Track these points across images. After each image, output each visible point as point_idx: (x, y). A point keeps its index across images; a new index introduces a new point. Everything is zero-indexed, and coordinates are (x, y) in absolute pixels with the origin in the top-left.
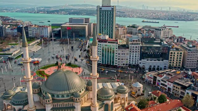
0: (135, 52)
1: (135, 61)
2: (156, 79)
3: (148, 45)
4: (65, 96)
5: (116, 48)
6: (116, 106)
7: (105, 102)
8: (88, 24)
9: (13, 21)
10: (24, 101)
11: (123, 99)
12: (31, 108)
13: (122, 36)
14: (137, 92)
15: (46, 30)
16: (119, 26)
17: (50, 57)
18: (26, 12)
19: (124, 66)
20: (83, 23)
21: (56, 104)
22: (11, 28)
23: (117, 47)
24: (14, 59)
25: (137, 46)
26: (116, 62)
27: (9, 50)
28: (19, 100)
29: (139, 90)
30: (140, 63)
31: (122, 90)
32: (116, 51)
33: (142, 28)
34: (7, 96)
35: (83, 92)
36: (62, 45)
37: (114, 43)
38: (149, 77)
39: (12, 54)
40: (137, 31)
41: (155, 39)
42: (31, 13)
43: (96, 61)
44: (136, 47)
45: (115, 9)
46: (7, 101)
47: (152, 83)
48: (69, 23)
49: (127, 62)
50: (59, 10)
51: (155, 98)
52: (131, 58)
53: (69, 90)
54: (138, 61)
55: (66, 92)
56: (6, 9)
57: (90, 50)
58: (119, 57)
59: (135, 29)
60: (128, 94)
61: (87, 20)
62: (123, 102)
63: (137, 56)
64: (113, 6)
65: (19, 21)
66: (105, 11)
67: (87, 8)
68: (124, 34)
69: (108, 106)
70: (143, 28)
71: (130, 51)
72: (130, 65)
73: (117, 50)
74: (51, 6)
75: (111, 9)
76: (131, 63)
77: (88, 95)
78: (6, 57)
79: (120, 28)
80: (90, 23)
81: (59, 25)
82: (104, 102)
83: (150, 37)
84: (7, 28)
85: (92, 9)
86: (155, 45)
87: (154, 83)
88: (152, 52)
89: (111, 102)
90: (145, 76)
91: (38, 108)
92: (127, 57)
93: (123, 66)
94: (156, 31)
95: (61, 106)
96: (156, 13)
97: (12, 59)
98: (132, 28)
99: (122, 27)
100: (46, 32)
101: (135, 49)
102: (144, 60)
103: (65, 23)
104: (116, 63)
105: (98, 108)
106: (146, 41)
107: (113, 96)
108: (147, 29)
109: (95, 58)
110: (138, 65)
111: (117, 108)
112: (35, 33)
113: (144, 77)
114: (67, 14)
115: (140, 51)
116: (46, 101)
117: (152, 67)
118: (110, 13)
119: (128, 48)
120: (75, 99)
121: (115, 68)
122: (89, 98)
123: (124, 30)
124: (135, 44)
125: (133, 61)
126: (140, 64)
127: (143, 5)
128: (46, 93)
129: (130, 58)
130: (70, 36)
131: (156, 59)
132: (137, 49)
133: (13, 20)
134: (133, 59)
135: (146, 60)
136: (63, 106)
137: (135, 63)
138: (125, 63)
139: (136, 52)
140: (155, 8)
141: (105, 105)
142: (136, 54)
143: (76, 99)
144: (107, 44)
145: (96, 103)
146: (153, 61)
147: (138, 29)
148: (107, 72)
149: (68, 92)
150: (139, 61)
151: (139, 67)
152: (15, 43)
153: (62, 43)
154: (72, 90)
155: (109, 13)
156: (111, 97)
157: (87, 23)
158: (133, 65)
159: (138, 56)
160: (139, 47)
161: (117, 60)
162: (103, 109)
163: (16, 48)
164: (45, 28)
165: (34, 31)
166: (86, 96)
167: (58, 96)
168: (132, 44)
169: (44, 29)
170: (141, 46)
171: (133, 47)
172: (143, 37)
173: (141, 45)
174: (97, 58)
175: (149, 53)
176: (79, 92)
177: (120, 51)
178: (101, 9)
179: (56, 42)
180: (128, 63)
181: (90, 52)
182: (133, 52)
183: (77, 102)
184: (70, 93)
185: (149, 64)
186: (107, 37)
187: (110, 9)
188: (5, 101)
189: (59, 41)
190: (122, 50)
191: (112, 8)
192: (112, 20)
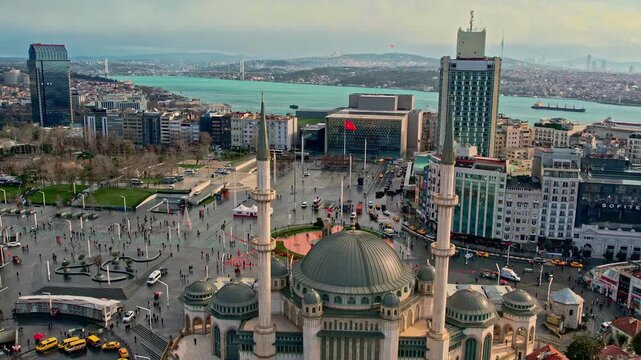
0: (559, 199)
1: (561, 228)
2: (629, 285)
3: (603, 181)
4: (358, 300)
5: (502, 186)
6: (497, 351)
7: (468, 332)
8: (408, 112)
9: (177, 103)
10: (243, 309)
11: (519, 333)
12: (263, 328)
13: (516, 152)
14: (563, 318)
15: (282, 129)
16: (507, 122)
17: (297, 206)
18: (213, 75)
19: (525, 241)
20: (393, 110)
21: (332, 320)
22: (183, 119)
23: (505, 183)
24: (196, 206)
25: (568, 180)
26: (500, 229)
27: (180, 179)
28: (231, 305)
29: (571, 313)
30: (577, 236)
31: (518, 304)
32: (500, 194)
33: (585, 131)
34: (196, 294)
35: (405, 296)
36: (328, 172)
37: (493, 169)
38: (604, 278)
39: (190, 190)
40: (568, 138)
41: (627, 163)
42: (227, 78)
43: (449, 207)
44: (565, 185)
45: (497, 69)
46: (195, 309)
47: (614, 297)
48: (347, 110)
49: (534, 230)
50: (313, 70)
51: (622, 340)
52: (548, 219)
53: (369, 285)
54: (569, 228)
55: (360, 290)
56: (157, 67)
57: (417, 189)
58: (509, 212)
59: (560, 132)
60: (535, 317)
61: (405, 103)
62: (519, 342)
63: (567, 213)
64: (493, 59)
65: (194, 103)
66: (467, 72)
67: (399, 64)
68: (525, 146)
69: (475, 345)
70: (588, 129)
71: (546, 198)
72: (542, 240)
73: (503, 190)
74: (285, 58)
75: (485, 68)
76: (547, 234)
77: (418, 306)
78: (175, 199)
79: (510, 128)
80: (414, 112)
81: (320, 116)
82: (465, 332)
83: (611, 156)
84: (171, 118)
85: (415, 67)
86: (626, 182)
87: (622, 296)
88: (616, 202)
89: (485, 333)
90: (592, 276)
91: (281, 328)
92: (535, 215)
93: (520, 241)
94: (633, 140)
95: (346, 328)
96: (633, 84)
97: (191, 205)
98: (552, 130)
99: (517, 124)
100: (282, 134)
101: (560, 189)
102: (589, 227)
103: (338, 110)
104: (498, 233)
105: (446, 344)
106: (597, 169)
107: (493, 316)
108: (603, 134)
109: (448, 200)
110: (568, 242)
111: (500, 355)
112: (251, 136)
113: (587, 278)
114: (336, 85)
115: (576, 198)
116: (307, 309)
117: (617, 250)
118: (483, 78)
119: (538, 186)
120: (386, 310)
121: (493, 245)
122: (422, 318)
123: (525, 135)
124: (561, 174)
125: (552, 228)
126: (574, 240)
127: (589, 57)
128: (305, 291)
129: (543, 219)
130: (353, 148)
131: (631, 226)
132: (569, 191)
133: (176, 98)
134: (553, 221)
135: (597, 226)
136: (351, 328)
137: (561, 235)
138: (528, 233)
139: (564, 199)
140: (631, 68)
141: (468, 341)
142: (563, 207)
143: (389, 312)
144: (472, 171)
145: (443, 330)
146: (620, 232)
147: (570, 133)
148: (468, 256)
149: (367, 291)
150: (574, 230)
151: (571, 248)
152: (194, 162)
153: (327, 168)
154: (378, 287)
155: (479, 78)
156: (486, 320)
157: (404, 109)
158: (554, 241)
159: (570, 214)
160: (573, 185)
161: (500, 221)
162: (459, 352)
163: (199, 175)
164: (280, 123)
165: (248, 129)
166: (413, 309)
167: (338, 300)
168: (552, 174)
169: (277, 124)
170: (580, 184)
171: (555, 184)
172: (588, 156)
173: (580, 179)
174: (453, 199)
175: (608, 204)
176: (395, 292)
177: (512, 196)
178: (454, 65)
179: (309, 165)
180: (537, 233)
181: (417, 197)
182: (555, 199)
183: (391, 320)
184: (372, 294)
185: (605, 240)
186: (472, 152)
187: (482, 66)
188: (191, 308)
189: (319, 163)
190: (520, 192)
191: (490, 63)
192: (488, 99)
